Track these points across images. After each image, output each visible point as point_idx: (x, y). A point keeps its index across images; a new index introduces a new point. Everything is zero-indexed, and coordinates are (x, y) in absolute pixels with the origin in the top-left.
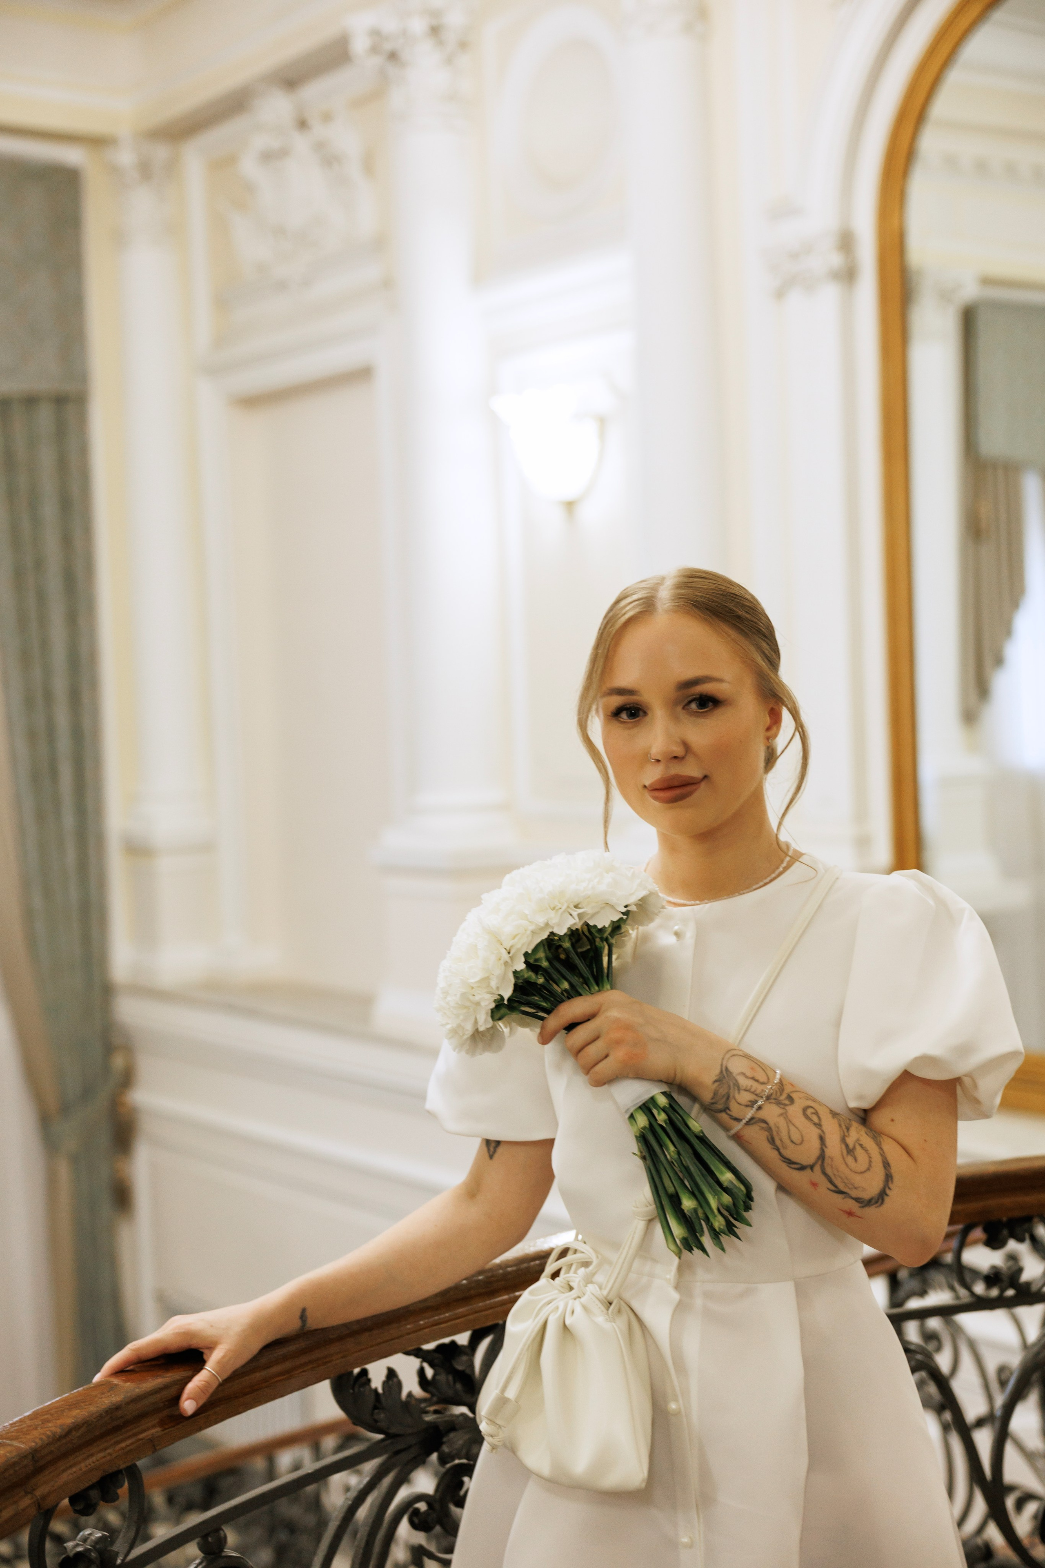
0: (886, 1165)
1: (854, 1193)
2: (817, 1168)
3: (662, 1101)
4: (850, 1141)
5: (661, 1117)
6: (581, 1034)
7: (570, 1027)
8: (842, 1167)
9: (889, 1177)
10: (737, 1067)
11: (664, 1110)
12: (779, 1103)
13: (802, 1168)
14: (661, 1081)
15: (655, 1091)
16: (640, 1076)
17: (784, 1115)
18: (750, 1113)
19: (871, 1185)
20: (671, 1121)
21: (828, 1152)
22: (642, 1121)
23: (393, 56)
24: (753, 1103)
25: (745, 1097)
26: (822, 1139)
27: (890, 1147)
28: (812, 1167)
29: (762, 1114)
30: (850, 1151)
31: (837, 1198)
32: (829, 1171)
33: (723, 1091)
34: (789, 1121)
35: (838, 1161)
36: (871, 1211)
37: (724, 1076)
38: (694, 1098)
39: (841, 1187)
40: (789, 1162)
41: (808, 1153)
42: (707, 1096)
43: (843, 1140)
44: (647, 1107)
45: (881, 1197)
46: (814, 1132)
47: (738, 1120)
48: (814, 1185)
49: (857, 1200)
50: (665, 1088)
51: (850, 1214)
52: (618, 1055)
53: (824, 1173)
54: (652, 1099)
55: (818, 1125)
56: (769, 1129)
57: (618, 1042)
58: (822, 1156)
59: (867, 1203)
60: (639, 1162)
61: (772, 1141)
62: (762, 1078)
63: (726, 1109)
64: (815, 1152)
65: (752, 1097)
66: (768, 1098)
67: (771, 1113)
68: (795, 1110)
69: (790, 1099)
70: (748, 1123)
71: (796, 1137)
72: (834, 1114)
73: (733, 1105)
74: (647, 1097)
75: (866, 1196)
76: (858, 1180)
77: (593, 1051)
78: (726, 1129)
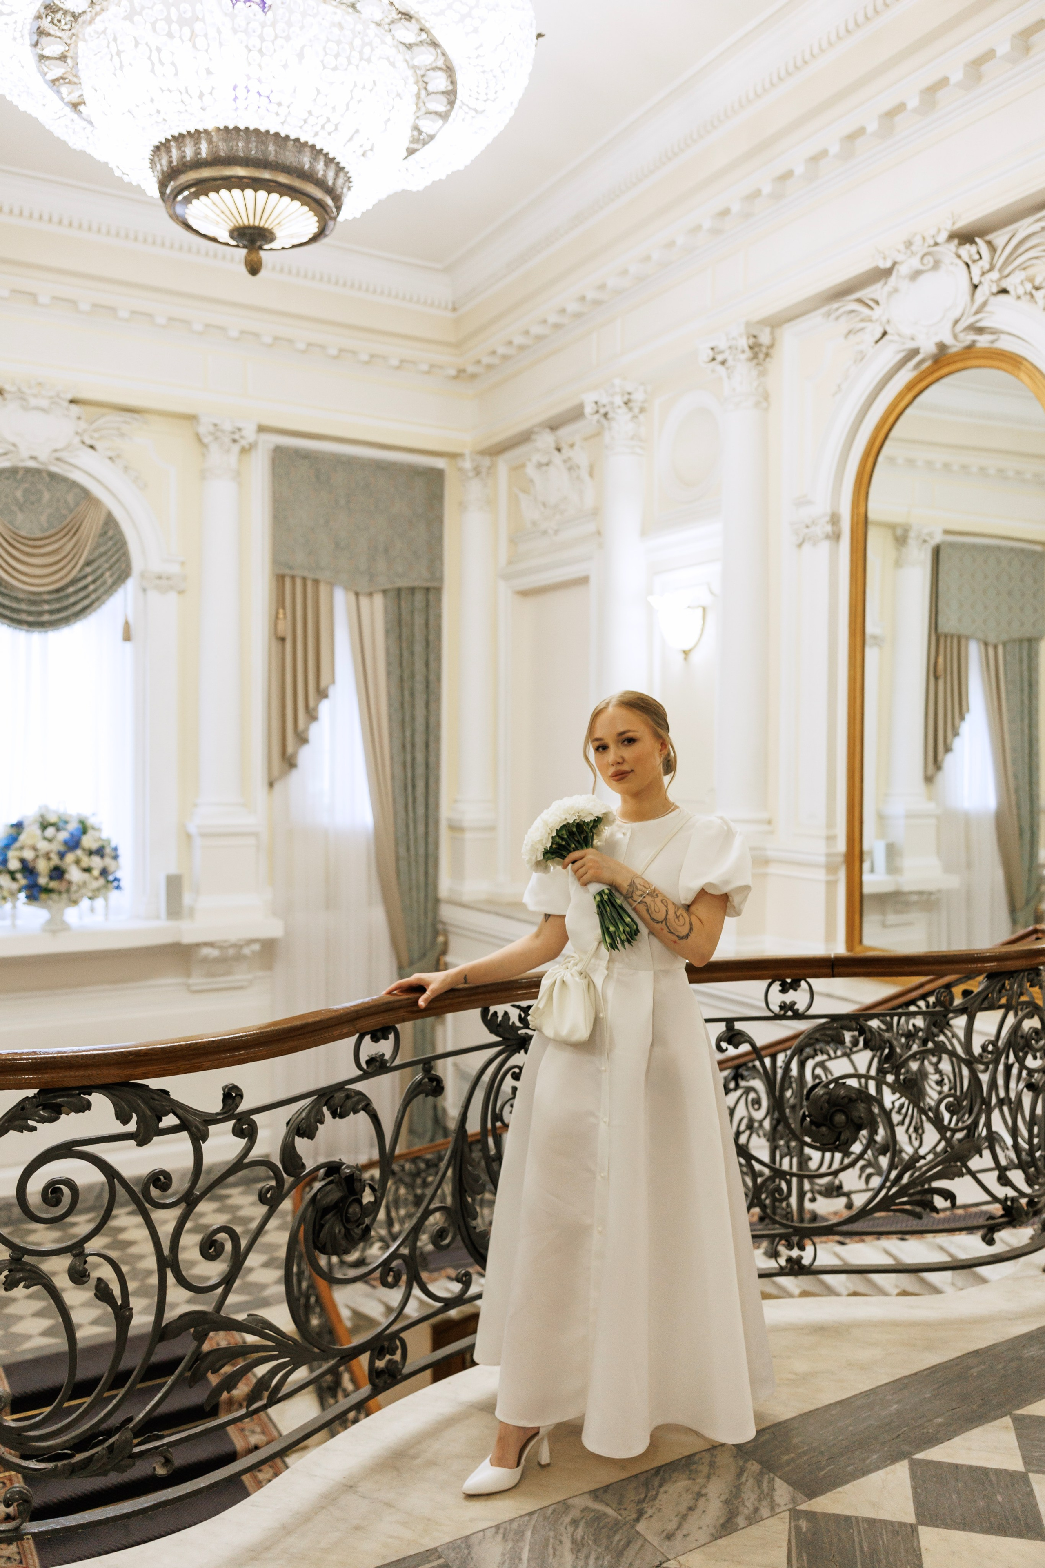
0: (691, 924)
1: (677, 934)
2: (664, 923)
3: (607, 891)
4: (678, 914)
5: (606, 897)
6: (578, 864)
7: (574, 862)
8: (673, 923)
9: (691, 929)
10: (637, 881)
11: (607, 895)
12: (652, 896)
13: (658, 922)
14: (607, 884)
15: (605, 888)
16: (599, 881)
17: (654, 901)
18: (640, 899)
19: (684, 931)
20: (609, 899)
21: (669, 917)
22: (598, 898)
23: (605, 415)
24: (642, 895)
25: (639, 893)
26: (667, 911)
27: (693, 918)
28: (662, 922)
29: (645, 900)
30: (677, 917)
31: (670, 935)
32: (668, 924)
33: (631, 890)
34: (655, 903)
35: (672, 920)
36: (683, 941)
37: (632, 884)
38: (621, 893)
39: (672, 931)
40: (654, 920)
41: (660, 916)
42: (624, 892)
43: (675, 913)
44: (600, 894)
45: (687, 936)
46: (664, 909)
47: (636, 901)
48: (662, 929)
49: (678, 936)
50: (609, 887)
51: (675, 942)
52: (591, 872)
53: (666, 924)
54: (603, 891)
55: (666, 906)
56: (647, 906)
57: (591, 867)
58: (666, 918)
59: (681, 938)
60: (597, 916)
61: (648, 911)
62: (647, 887)
63: (632, 897)
64: (663, 916)
65: (642, 893)
66: (648, 894)
67: (648, 900)
68: (658, 900)
69: (657, 895)
70: (639, 903)
71: (657, 910)
72: (674, 904)
73: (634, 896)
74: (601, 889)
75: (681, 935)
76: (679, 928)
77: (582, 871)
78: (631, 905)
